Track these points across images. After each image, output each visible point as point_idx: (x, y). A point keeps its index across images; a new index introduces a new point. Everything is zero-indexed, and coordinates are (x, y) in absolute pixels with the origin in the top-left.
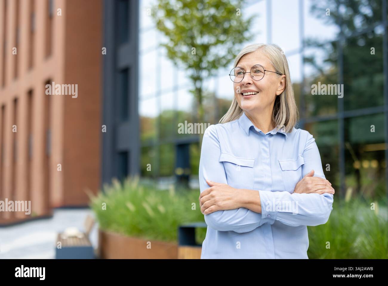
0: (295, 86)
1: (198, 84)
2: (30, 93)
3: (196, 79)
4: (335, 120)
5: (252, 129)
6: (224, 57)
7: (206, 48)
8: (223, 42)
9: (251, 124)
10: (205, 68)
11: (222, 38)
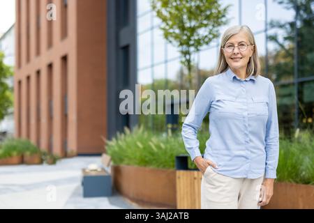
0: (261, 59)
1: (188, 57)
2: (50, 66)
3: (186, 53)
4: (293, 84)
5: (235, 78)
6: (206, 36)
7: (193, 30)
8: (206, 26)
9: (234, 75)
10: (193, 45)
11: (205, 22)
